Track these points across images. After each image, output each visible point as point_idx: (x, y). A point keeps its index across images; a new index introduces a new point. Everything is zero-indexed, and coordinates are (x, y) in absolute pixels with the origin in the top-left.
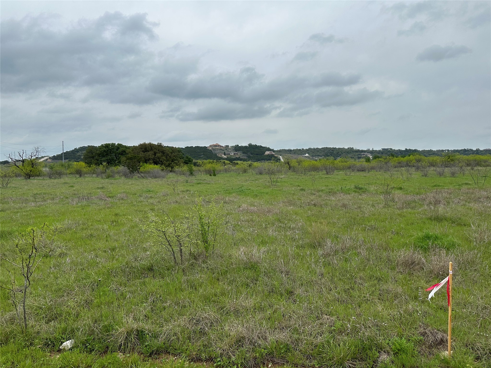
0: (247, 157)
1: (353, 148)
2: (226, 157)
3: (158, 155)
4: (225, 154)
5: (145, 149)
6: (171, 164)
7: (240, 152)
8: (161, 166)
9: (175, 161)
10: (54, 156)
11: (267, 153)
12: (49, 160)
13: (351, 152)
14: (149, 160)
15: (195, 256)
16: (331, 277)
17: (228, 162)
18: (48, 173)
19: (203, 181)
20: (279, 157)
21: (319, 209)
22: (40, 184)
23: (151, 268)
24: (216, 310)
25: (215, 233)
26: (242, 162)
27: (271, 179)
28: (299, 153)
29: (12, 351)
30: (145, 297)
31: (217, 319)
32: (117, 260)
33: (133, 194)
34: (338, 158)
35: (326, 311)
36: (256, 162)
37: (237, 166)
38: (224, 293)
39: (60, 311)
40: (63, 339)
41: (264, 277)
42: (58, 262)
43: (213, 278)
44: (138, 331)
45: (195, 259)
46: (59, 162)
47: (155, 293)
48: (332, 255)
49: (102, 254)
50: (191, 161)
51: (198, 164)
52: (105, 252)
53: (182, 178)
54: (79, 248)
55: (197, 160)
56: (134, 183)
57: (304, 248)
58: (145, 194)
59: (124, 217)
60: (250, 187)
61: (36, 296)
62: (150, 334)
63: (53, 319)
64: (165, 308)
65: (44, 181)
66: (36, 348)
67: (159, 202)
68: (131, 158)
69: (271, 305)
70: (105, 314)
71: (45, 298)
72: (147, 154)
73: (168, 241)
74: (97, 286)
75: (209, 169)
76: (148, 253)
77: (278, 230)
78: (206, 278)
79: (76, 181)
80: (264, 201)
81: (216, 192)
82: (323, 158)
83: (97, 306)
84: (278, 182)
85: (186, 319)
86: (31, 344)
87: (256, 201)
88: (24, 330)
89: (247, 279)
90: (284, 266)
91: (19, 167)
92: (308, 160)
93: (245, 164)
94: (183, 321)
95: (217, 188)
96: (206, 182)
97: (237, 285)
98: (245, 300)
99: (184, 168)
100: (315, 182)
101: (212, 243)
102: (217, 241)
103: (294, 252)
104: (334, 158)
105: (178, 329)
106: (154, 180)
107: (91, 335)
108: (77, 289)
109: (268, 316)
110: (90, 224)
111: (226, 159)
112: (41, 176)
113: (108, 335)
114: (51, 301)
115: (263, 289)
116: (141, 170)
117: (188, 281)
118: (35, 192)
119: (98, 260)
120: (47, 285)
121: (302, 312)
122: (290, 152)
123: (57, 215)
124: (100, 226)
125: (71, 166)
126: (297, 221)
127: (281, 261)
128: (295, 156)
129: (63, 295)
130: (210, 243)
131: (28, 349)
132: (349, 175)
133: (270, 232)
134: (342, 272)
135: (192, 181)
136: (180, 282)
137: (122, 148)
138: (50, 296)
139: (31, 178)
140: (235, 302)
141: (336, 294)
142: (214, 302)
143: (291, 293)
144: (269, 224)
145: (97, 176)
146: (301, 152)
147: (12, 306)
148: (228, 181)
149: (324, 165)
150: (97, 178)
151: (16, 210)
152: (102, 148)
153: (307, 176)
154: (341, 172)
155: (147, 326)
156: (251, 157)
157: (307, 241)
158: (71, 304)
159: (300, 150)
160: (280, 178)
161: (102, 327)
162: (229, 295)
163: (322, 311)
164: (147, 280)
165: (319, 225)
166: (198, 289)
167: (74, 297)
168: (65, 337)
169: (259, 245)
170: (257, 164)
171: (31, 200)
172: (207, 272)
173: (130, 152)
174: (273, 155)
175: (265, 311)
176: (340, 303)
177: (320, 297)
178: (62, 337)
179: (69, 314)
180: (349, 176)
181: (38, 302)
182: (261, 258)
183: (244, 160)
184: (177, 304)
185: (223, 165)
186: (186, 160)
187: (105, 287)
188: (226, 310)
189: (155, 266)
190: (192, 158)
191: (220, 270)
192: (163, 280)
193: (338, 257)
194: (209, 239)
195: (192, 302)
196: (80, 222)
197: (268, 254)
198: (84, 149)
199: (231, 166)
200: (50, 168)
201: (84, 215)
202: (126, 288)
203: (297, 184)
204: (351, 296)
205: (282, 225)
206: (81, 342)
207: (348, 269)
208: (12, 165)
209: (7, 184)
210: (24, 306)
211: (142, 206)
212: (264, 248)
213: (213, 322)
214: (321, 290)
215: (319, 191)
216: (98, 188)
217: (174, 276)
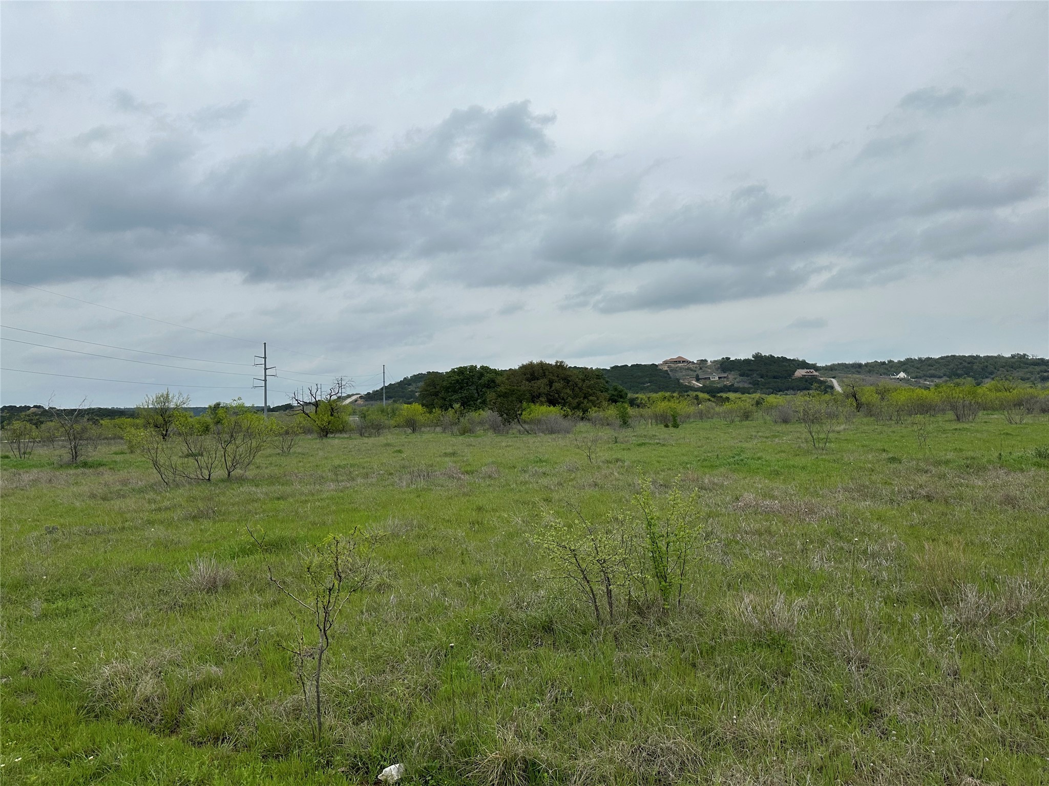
0: (750, 383)
1: (1025, 355)
2: (701, 385)
3: (557, 385)
4: (698, 380)
5: (531, 375)
6: (583, 403)
7: (733, 372)
8: (562, 409)
9: (591, 398)
10: (369, 393)
11: (800, 373)
12: (360, 402)
13: (1022, 365)
14: (539, 397)
15: (639, 608)
16: (981, 679)
17: (706, 396)
18: (358, 426)
19: (650, 438)
20: (831, 381)
21: (942, 508)
22: (344, 448)
23: (548, 626)
24: (692, 735)
25: (683, 558)
26: (738, 395)
27: (813, 434)
28: (882, 371)
29: (297, 773)
30: (539, 688)
31: (695, 756)
32: (482, 603)
33: (510, 468)
34: (986, 380)
35: (971, 768)
36: (773, 395)
37: (727, 406)
38: (709, 696)
39: (379, 702)
40: (385, 761)
41: (804, 669)
42: (376, 602)
43: (681, 660)
44: (525, 761)
45: (639, 613)
46: (376, 405)
47: (558, 682)
48: (982, 625)
49: (454, 589)
50: (624, 395)
51: (639, 401)
52: (460, 584)
53: (606, 433)
54: (411, 574)
55: (637, 393)
56: (511, 444)
57: (904, 604)
58: (533, 467)
59: (494, 515)
60: (761, 454)
61: (336, 666)
62: (550, 771)
63: (367, 718)
64: (579, 719)
65: (350, 442)
66: (336, 773)
67: (560, 484)
68: (506, 393)
69: (825, 736)
70: (461, 718)
71: (352, 674)
72: (536, 385)
73: (582, 571)
74: (445, 656)
75: (664, 412)
76: (542, 592)
77: (834, 558)
78: (666, 659)
79: (406, 440)
80: (796, 487)
81: (681, 465)
82: (946, 381)
83: (445, 698)
84: (831, 442)
85: (626, 746)
86: (328, 762)
87: (778, 486)
88: (317, 735)
89: (761, 671)
90: (853, 647)
91: (309, 416)
92: (906, 386)
93: (747, 400)
94: (618, 750)
95: (683, 455)
96: (658, 441)
97: (738, 683)
98: (759, 720)
99: (609, 411)
100: (928, 440)
101: (676, 581)
102: (687, 577)
103: (879, 613)
104: (974, 382)
105: (609, 769)
106: (549, 438)
107: (435, 759)
108: (409, 659)
109: (819, 762)
110: (433, 527)
111: (701, 390)
112: (346, 432)
113: (467, 763)
114: (364, 681)
115: (802, 696)
116: (523, 417)
117: (627, 663)
118: (337, 462)
119: (447, 601)
120: (356, 648)
121: (904, 762)
122: (859, 370)
123: (373, 507)
124: (450, 532)
125: (397, 413)
126: (883, 538)
127: (846, 633)
128: (871, 379)
129: (384, 671)
130: (673, 581)
131: (324, 773)
132: (1018, 421)
133: (815, 561)
134: (1010, 670)
135: (626, 439)
136: (610, 663)
137: (488, 375)
138: (361, 670)
139: (328, 435)
140: (735, 721)
141: (995, 725)
142: (687, 714)
143: (873, 713)
144: (812, 542)
145: (444, 431)
146: (887, 368)
147: (296, 683)
148: (708, 438)
149: (948, 398)
150: (444, 435)
151: (303, 498)
152: (453, 376)
153: (903, 426)
154: (995, 416)
155: (544, 754)
156: (760, 383)
157: (912, 586)
158: (398, 689)
159: (884, 363)
160: (833, 431)
161: (457, 744)
162: (722, 702)
163: (960, 766)
164: (541, 651)
165: (943, 548)
166: (648, 681)
167: (404, 676)
168: (388, 757)
169: (789, 592)
170: (776, 400)
171: (329, 477)
172: (667, 646)
173: (503, 383)
174: (814, 377)
175: (809, 750)
176: (1008, 748)
177: (952, 729)
178: (382, 756)
179: (395, 711)
180: (1018, 426)
181: (340, 680)
182: (796, 623)
183: (744, 391)
184: (607, 711)
185: (694, 403)
186: (613, 395)
187: (461, 659)
188: (715, 737)
189: (556, 621)
190: (626, 391)
191: (698, 645)
192: (574, 654)
193: (997, 631)
194: (669, 571)
195: (638, 710)
196: (415, 522)
197: (812, 613)
198: (420, 378)
199: (714, 404)
200: (362, 417)
201: (422, 508)
202: (500, 666)
203: (879, 445)
204: (1039, 733)
205: (846, 546)
206: (416, 771)
207: (1029, 663)
208: (298, 412)
209: (290, 447)
210: (317, 687)
211: (527, 493)
212: (803, 600)
213: (686, 761)
214: (955, 711)
215: (938, 463)
216: (446, 455)
217: (597, 649)
